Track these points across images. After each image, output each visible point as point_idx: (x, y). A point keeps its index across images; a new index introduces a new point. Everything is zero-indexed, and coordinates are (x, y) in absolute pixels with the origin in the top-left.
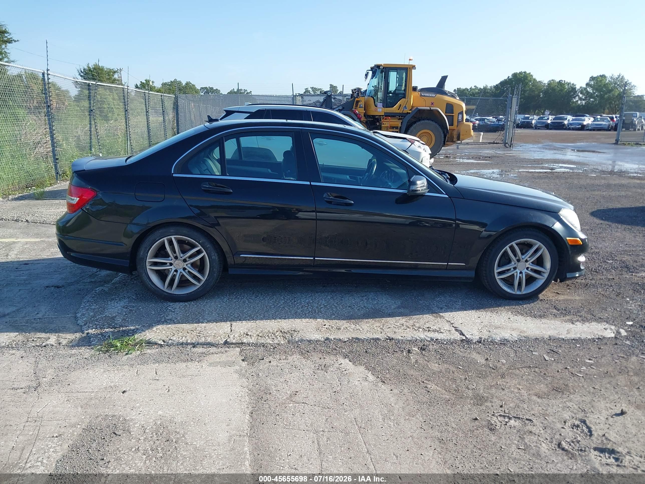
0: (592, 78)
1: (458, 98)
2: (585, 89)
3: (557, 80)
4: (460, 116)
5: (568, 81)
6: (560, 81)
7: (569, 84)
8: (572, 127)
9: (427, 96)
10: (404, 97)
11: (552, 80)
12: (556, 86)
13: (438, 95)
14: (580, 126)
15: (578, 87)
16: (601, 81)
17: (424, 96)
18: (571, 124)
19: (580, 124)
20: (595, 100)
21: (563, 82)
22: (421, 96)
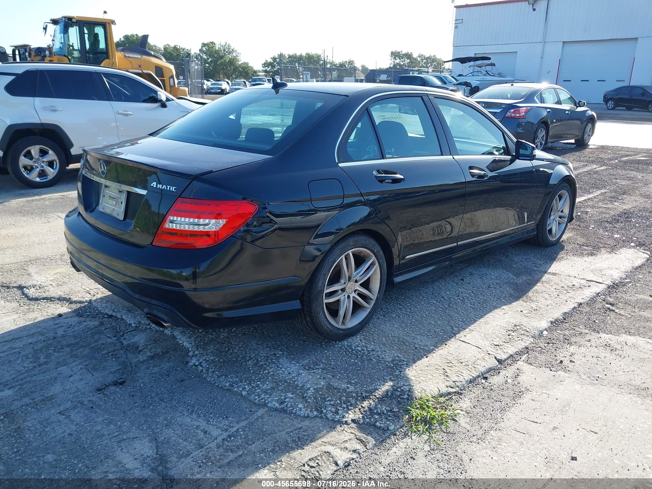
0: (204, 45)
1: (164, 60)
2: (199, 55)
3: (172, 45)
4: (172, 80)
5: (182, 46)
6: (175, 46)
7: (184, 49)
8: (213, 91)
9: (132, 57)
10: (108, 58)
11: (167, 45)
12: (172, 50)
13: (145, 57)
14: (220, 91)
15: (192, 53)
16: (212, 47)
17: (129, 57)
18: (212, 89)
19: (220, 88)
20: (210, 65)
21: (178, 47)
22: (125, 56)
